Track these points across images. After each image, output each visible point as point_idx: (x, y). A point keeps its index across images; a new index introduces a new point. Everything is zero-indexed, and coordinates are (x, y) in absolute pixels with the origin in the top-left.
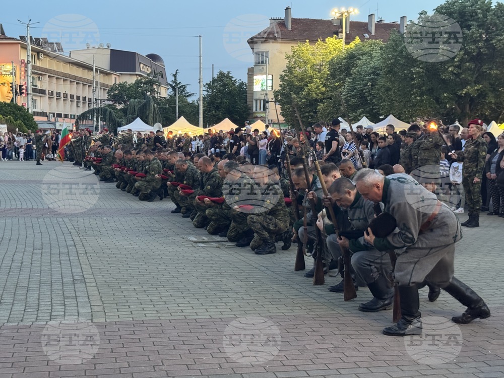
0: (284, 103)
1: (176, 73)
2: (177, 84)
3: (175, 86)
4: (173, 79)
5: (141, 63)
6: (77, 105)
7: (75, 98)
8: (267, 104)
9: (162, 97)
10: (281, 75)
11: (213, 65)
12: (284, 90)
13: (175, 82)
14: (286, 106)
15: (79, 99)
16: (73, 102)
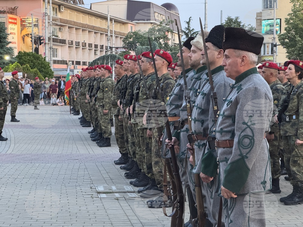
0: (289, 47)
1: (190, 20)
2: (190, 31)
3: (188, 32)
4: (187, 26)
5: (155, 12)
6: (95, 53)
7: (93, 46)
8: (275, 48)
9: (176, 44)
10: (286, 19)
11: (221, 11)
12: (289, 33)
13: (188, 29)
14: (290, 49)
15: (97, 48)
16: (91, 51)
